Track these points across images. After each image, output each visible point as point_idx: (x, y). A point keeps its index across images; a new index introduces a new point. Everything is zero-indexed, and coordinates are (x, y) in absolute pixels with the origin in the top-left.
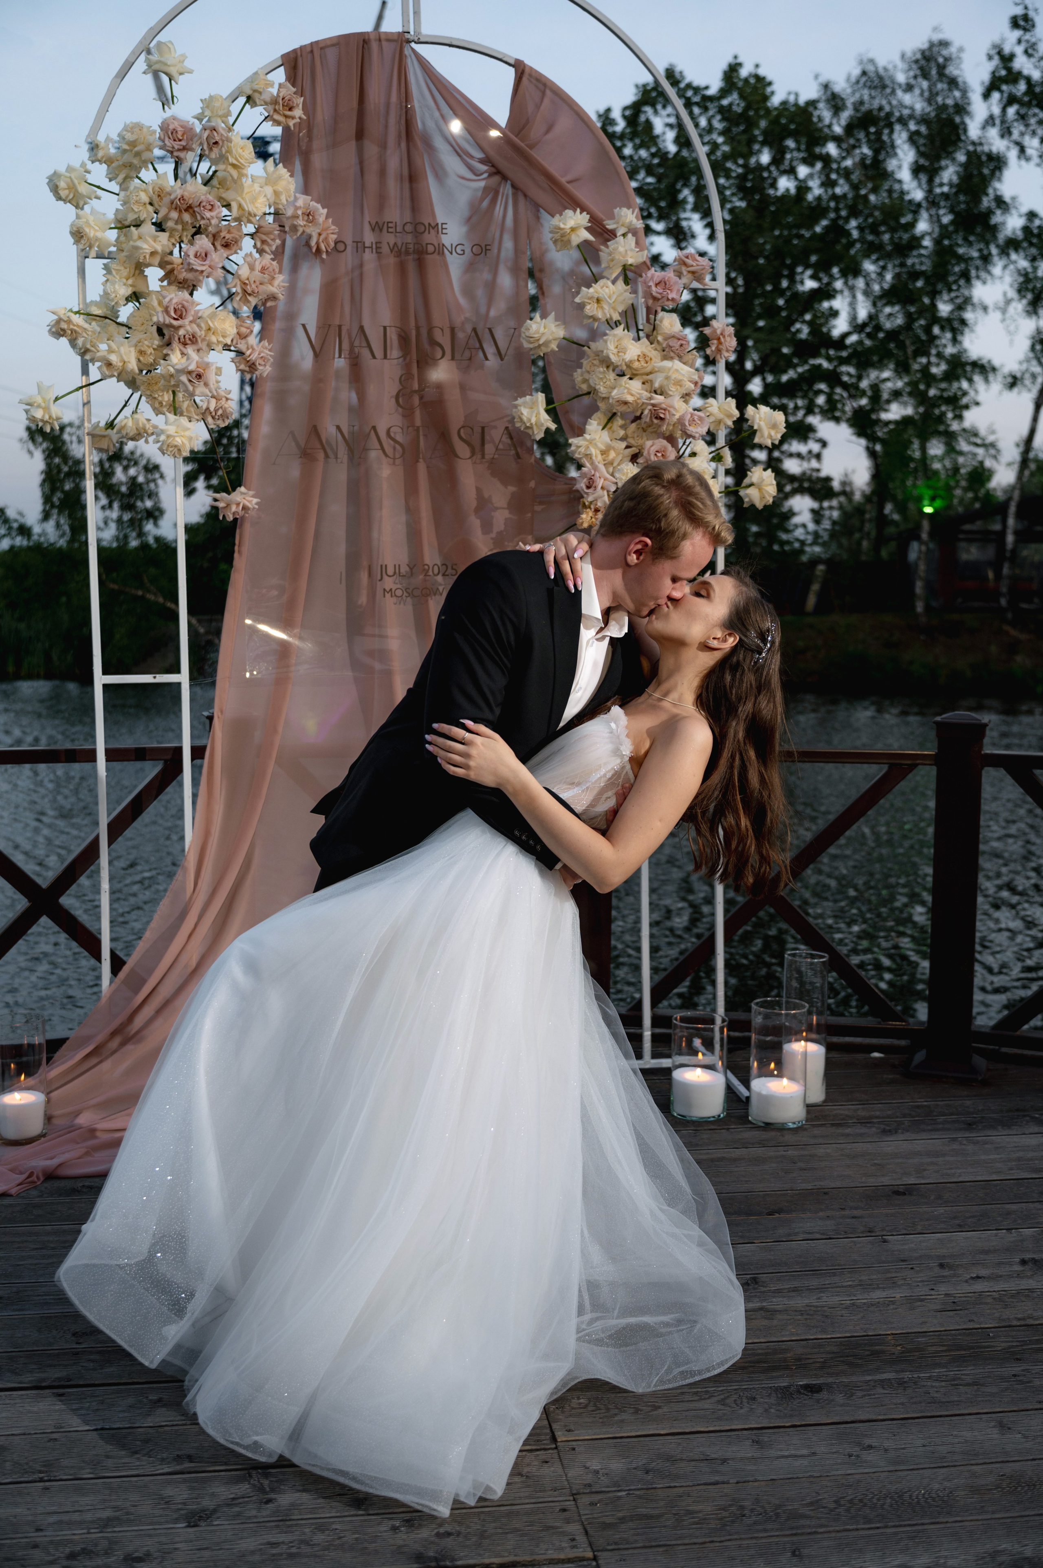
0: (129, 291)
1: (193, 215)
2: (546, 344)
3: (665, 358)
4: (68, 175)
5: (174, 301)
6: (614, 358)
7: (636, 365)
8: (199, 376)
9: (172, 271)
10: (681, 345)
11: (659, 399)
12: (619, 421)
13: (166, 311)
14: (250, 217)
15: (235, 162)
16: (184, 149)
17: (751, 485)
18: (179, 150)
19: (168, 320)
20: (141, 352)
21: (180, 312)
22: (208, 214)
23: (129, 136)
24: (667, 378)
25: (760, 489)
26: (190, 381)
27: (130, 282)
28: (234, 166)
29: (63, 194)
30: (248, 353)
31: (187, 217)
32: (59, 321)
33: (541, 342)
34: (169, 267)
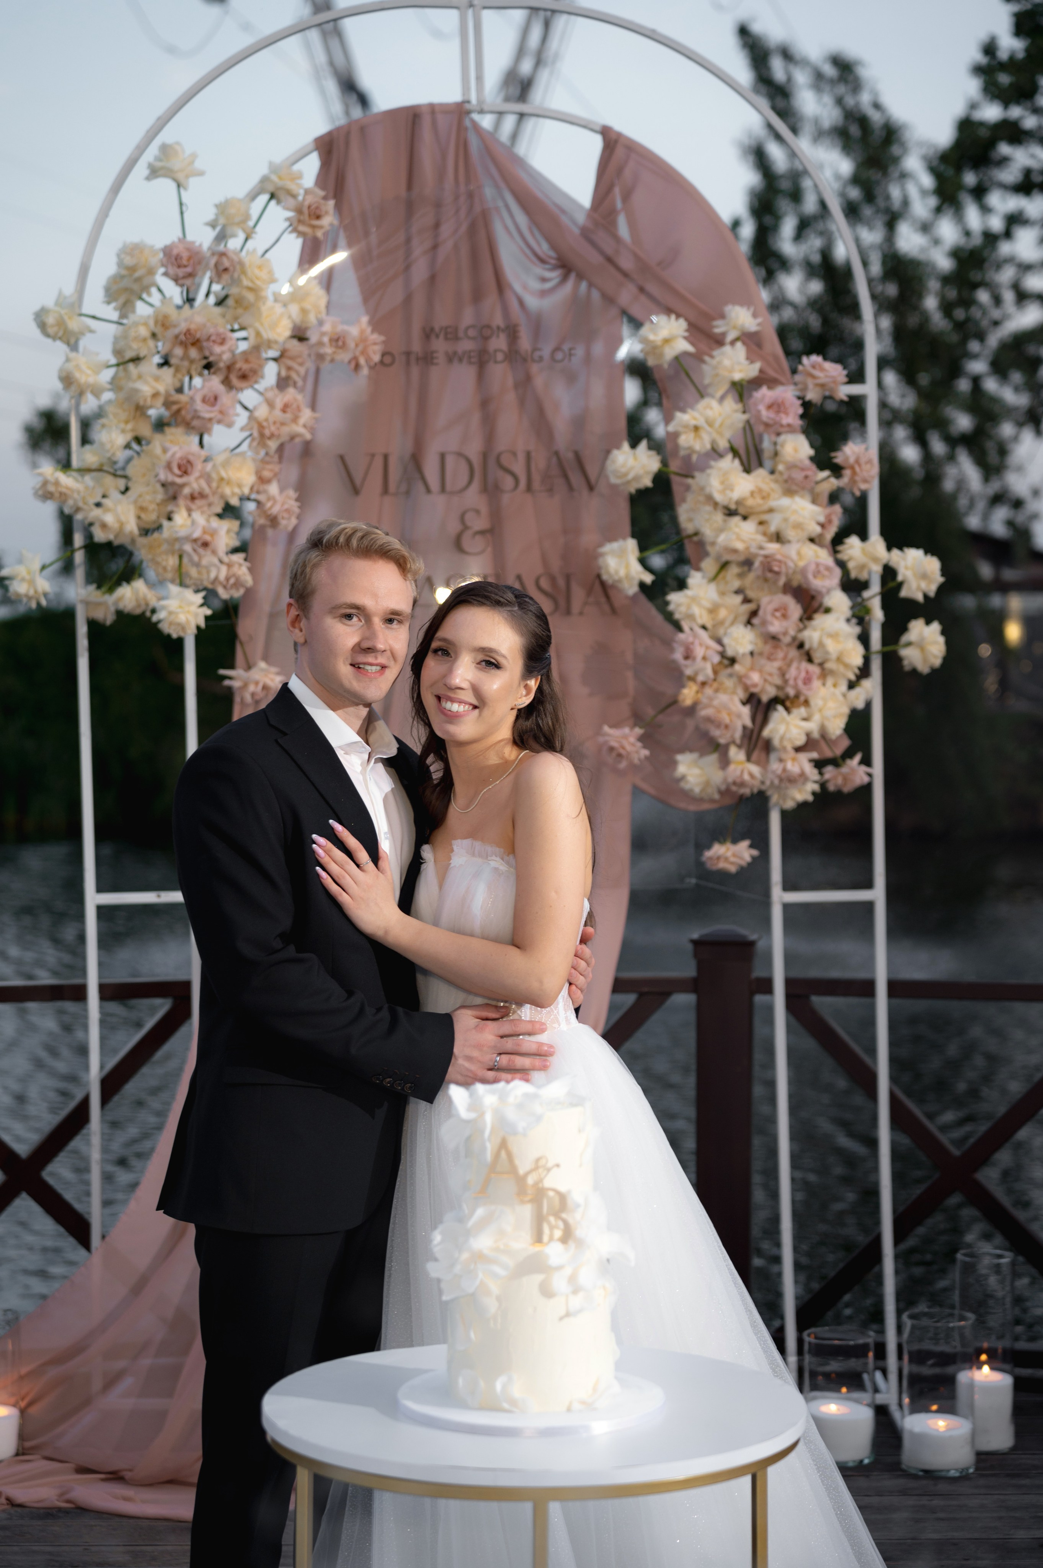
0: (129, 437)
1: (201, 349)
2: (637, 478)
3: (789, 492)
4: (57, 309)
5: (178, 455)
6: (718, 497)
7: (750, 502)
8: (205, 545)
9: (179, 411)
10: (806, 477)
11: (773, 547)
12: (734, 570)
13: (169, 466)
14: (269, 344)
15: (250, 284)
16: (191, 275)
17: (909, 644)
18: (184, 277)
19: (171, 478)
20: (142, 509)
21: (185, 468)
22: (217, 349)
23: (129, 261)
24: (786, 520)
25: (922, 649)
26: (195, 550)
27: (129, 426)
28: (250, 289)
29: (51, 331)
30: (269, 505)
31: (194, 353)
32: (45, 483)
33: (630, 477)
34: (175, 408)
